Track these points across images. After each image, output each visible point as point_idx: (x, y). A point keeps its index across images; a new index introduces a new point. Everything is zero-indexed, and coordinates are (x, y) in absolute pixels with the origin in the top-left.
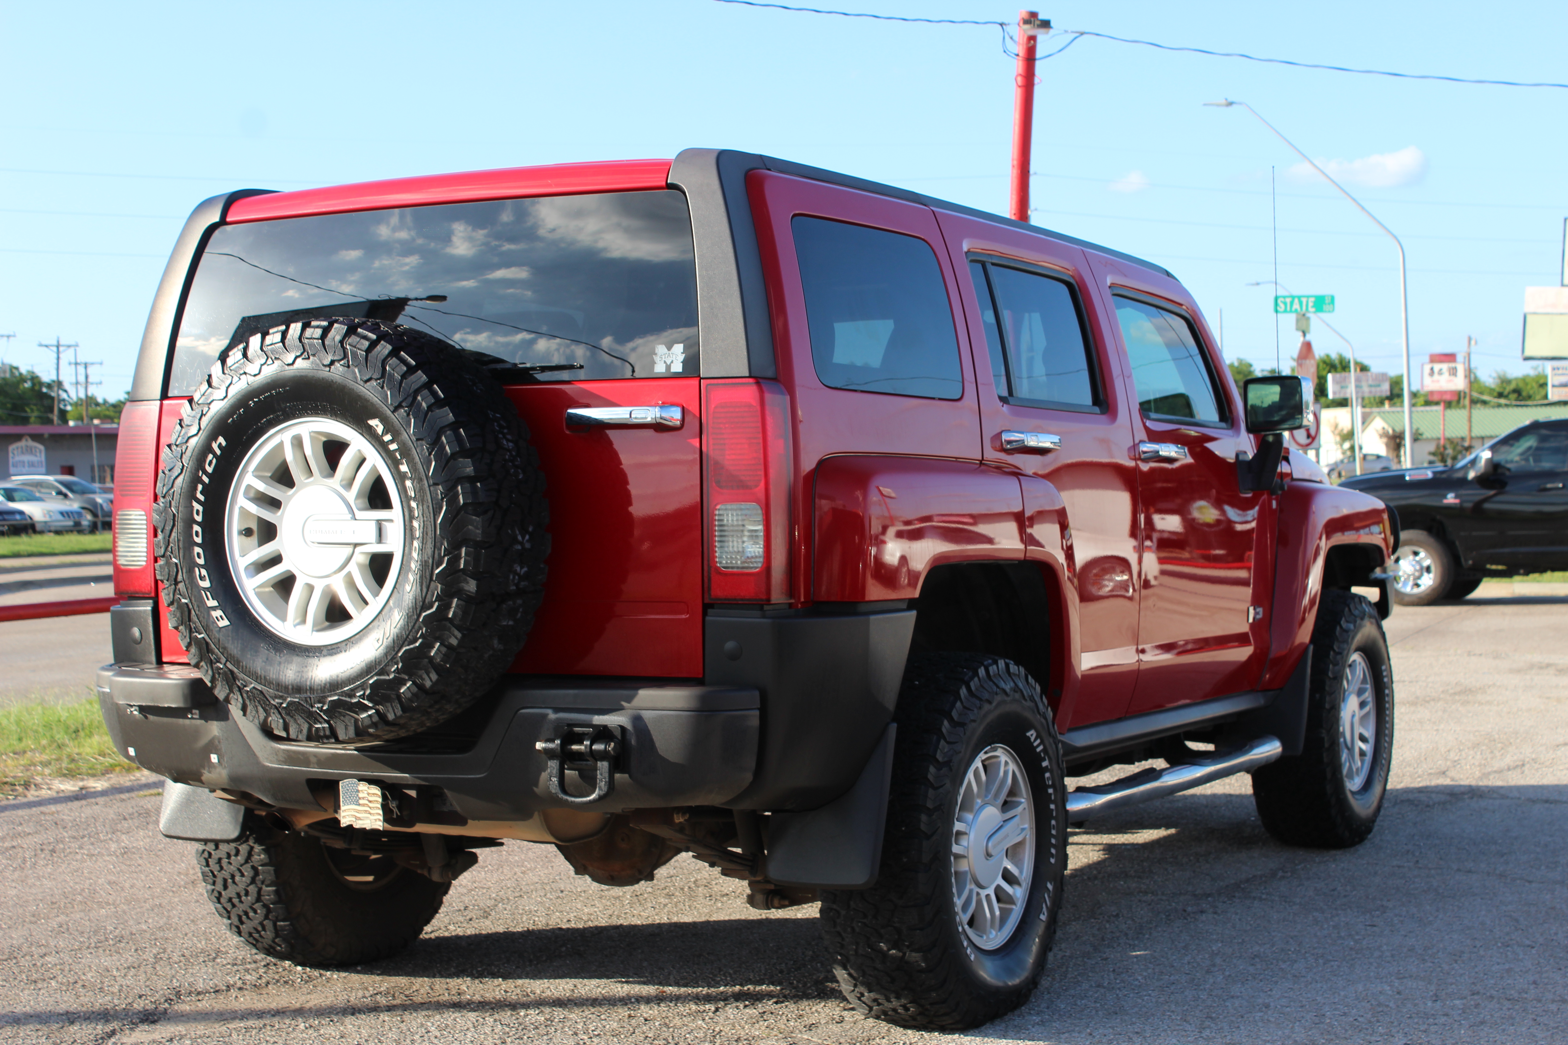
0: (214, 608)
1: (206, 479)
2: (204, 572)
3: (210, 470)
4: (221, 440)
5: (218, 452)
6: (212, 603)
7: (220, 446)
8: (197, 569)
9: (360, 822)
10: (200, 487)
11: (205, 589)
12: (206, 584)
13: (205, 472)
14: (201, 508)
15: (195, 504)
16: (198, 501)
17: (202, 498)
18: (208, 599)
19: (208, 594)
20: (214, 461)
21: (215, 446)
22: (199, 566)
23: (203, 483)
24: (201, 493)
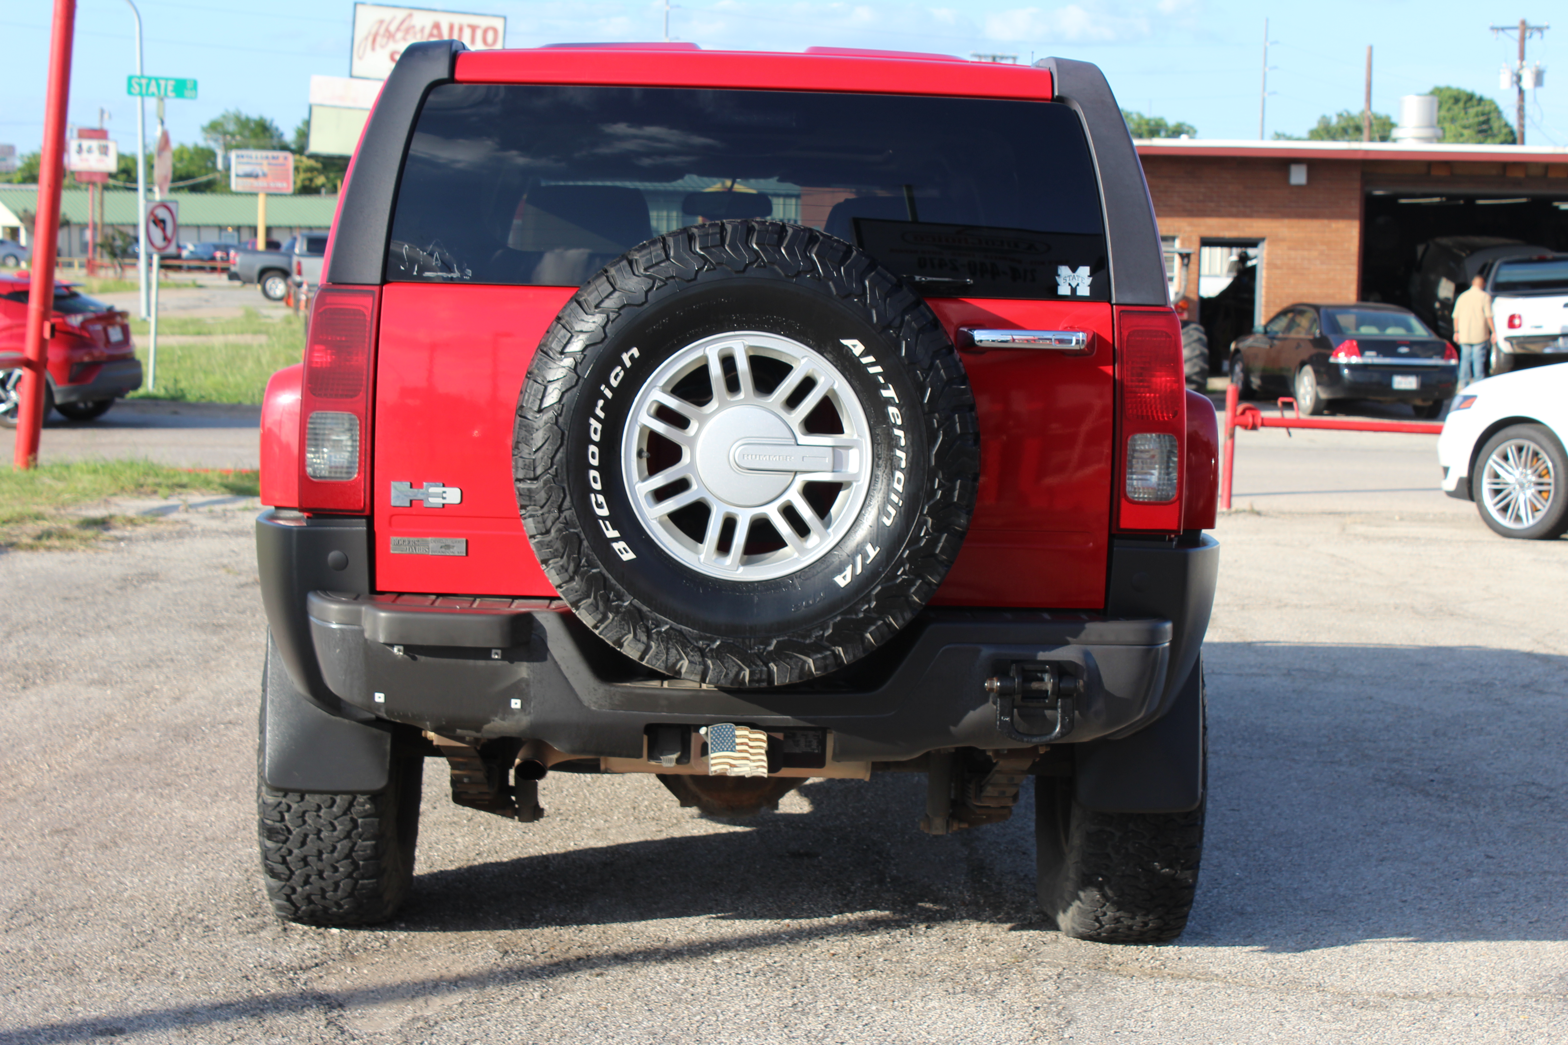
0: (616, 540)
1: (609, 394)
2: (601, 499)
3: (614, 383)
4: (635, 351)
5: (628, 364)
6: (611, 533)
7: (632, 358)
8: (593, 496)
9: (736, 769)
10: (601, 403)
11: (604, 518)
12: (604, 512)
13: (609, 386)
14: (599, 426)
15: (592, 421)
16: (597, 418)
17: (602, 415)
18: (607, 529)
19: (607, 523)
20: (622, 374)
21: (625, 357)
22: (596, 492)
23: (604, 397)
24: (602, 409)
